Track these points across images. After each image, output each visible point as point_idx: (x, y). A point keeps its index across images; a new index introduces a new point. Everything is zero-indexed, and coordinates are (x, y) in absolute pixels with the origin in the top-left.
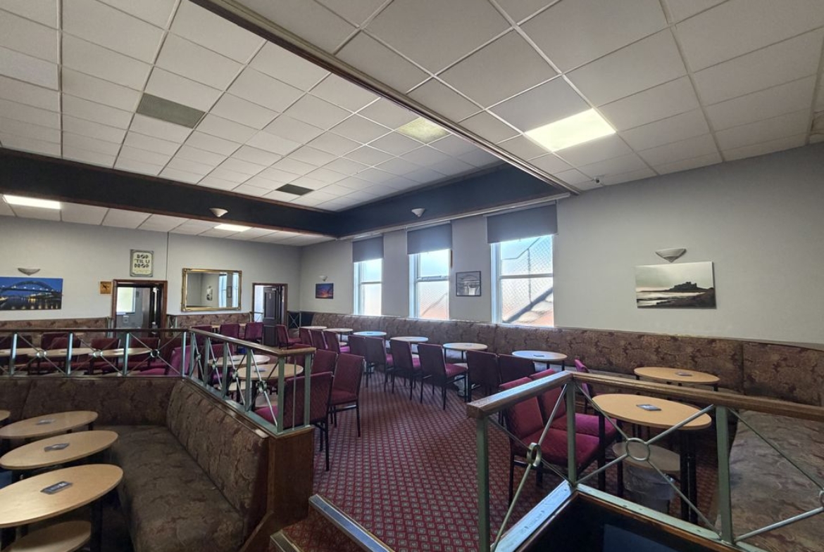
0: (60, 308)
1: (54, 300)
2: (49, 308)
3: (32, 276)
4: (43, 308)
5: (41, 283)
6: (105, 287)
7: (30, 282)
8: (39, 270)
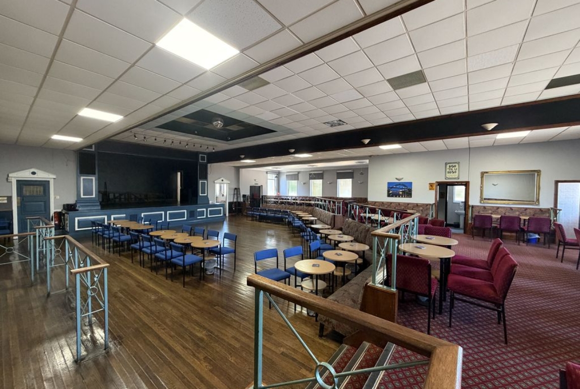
0: (411, 197)
1: (408, 193)
2: (407, 197)
3: (401, 181)
4: (405, 197)
5: (404, 184)
6: (431, 186)
7: (400, 184)
8: (403, 178)
